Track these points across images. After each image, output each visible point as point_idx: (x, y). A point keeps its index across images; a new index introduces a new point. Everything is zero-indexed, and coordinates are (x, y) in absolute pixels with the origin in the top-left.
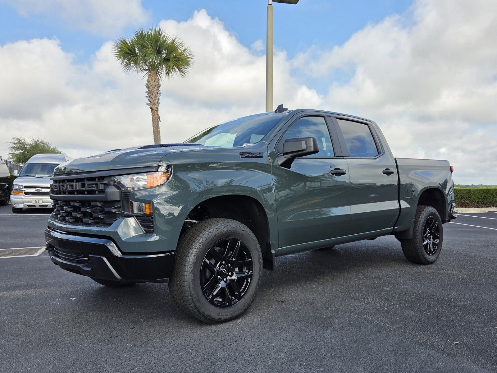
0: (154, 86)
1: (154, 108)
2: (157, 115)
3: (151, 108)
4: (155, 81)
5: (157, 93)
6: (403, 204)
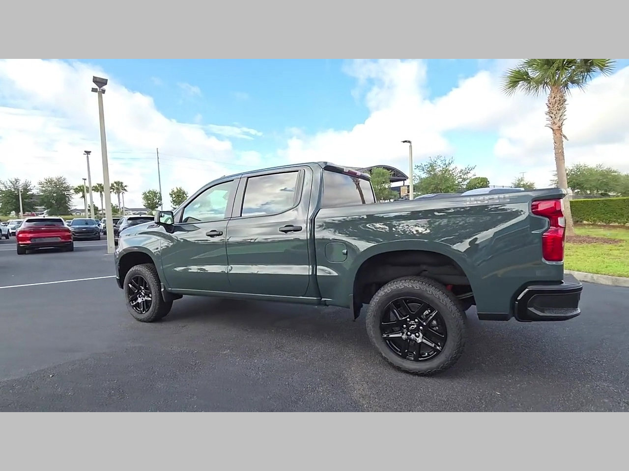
0: (554, 103)
1: (556, 127)
2: (559, 135)
3: (552, 129)
5: (559, 110)
6: (323, 270)
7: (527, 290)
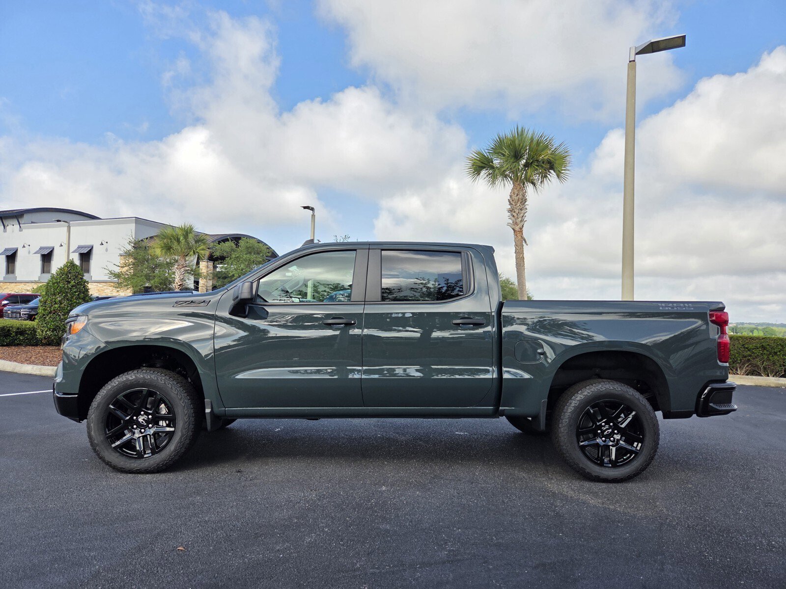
0: (517, 201)
1: (517, 228)
2: (520, 237)
3: (514, 229)
4: (517, 195)
5: (521, 209)
6: (508, 372)
7: (709, 388)
